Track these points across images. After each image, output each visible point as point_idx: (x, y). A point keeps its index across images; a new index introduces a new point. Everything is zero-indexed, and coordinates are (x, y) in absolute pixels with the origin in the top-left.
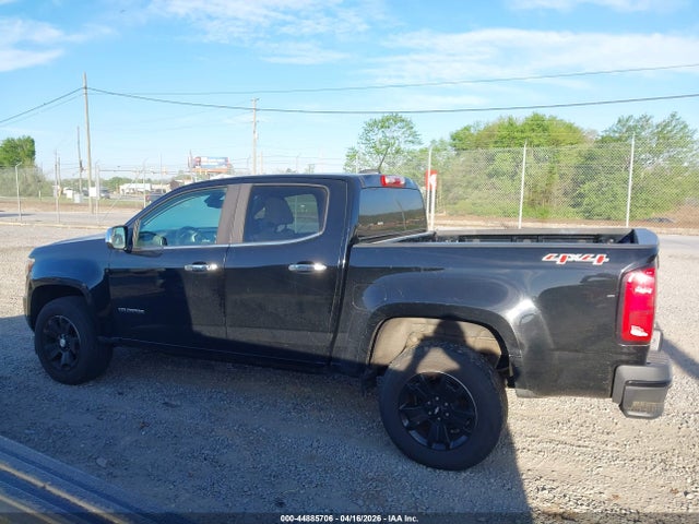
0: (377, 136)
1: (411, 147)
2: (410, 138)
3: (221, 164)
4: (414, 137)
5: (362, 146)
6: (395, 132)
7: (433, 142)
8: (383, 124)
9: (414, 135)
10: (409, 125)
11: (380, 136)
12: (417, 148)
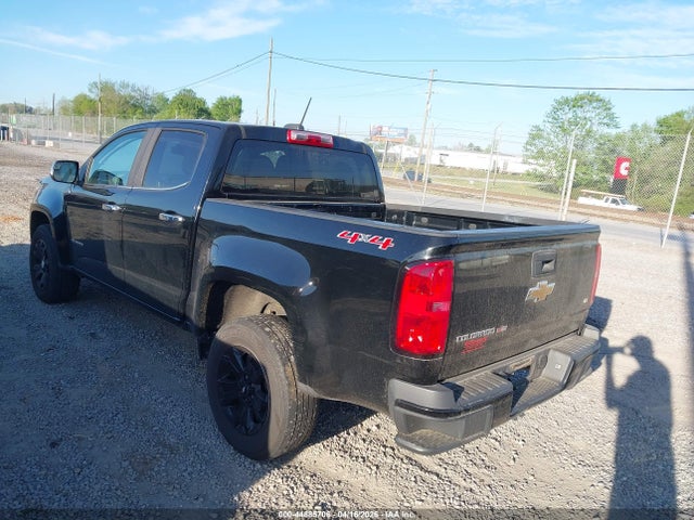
0: (567, 115)
1: (606, 130)
2: (605, 121)
3: (400, 135)
4: (611, 120)
5: (548, 125)
6: (590, 112)
7: (634, 126)
8: (577, 103)
9: (612, 117)
10: (605, 106)
11: (570, 115)
12: (613, 132)
